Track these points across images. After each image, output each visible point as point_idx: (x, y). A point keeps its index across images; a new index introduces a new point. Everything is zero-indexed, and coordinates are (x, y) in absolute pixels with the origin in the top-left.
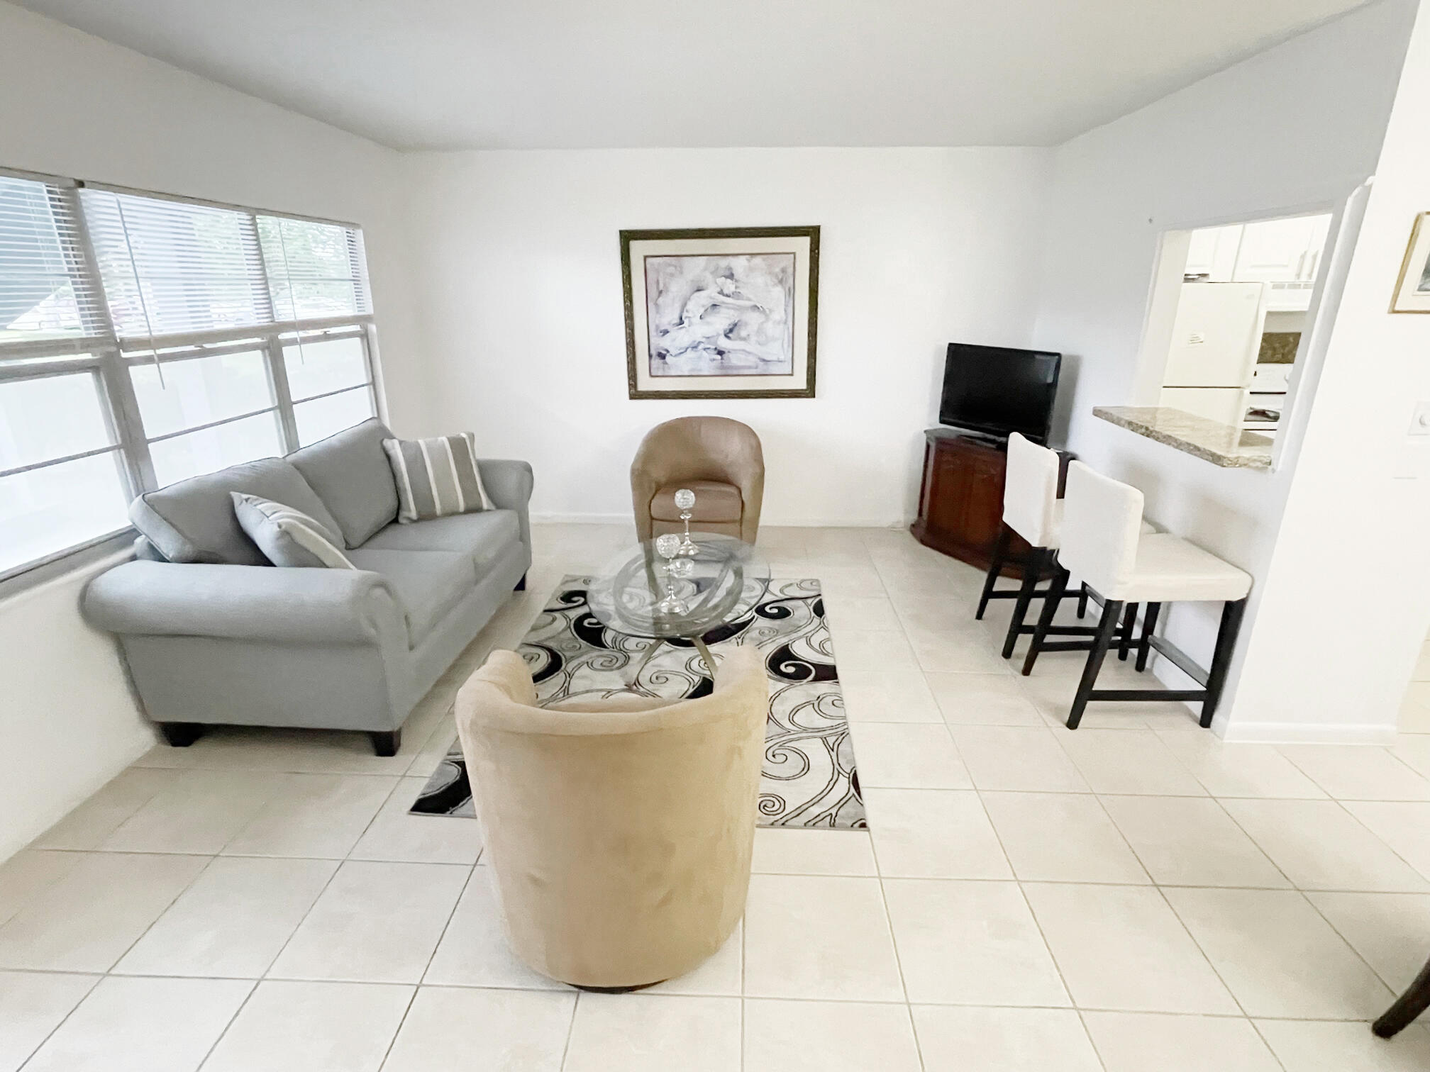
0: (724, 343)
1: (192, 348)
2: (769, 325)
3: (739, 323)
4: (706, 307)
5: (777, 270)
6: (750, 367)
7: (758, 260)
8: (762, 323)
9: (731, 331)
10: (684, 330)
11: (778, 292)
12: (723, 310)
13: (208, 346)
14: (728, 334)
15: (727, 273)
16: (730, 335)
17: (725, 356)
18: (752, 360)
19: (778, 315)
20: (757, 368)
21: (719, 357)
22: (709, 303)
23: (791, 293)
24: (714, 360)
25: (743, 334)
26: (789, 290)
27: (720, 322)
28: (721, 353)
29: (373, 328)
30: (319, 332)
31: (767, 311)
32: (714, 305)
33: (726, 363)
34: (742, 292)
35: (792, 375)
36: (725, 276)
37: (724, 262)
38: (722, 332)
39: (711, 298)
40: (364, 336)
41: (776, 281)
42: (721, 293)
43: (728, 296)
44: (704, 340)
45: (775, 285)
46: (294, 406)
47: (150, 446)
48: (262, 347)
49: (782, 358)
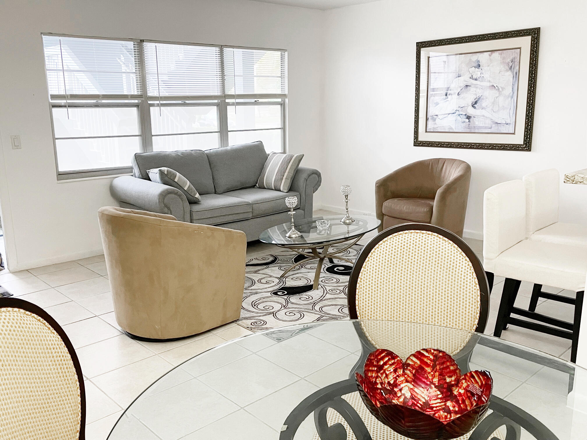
0: (471, 111)
1: (180, 102)
2: (501, 99)
3: (482, 98)
4: (462, 88)
5: (509, 60)
6: (486, 128)
7: (496, 55)
8: (497, 97)
9: (476, 103)
10: (448, 102)
11: (509, 75)
12: (472, 89)
13: (187, 102)
14: (474, 105)
15: (476, 65)
16: (475, 105)
17: (471, 120)
18: (488, 123)
19: (508, 91)
20: (491, 128)
21: (467, 120)
22: (463, 85)
23: (517, 75)
24: (464, 122)
25: (484, 104)
26: (516, 73)
27: (469, 97)
28: (469, 118)
29: (287, 100)
30: (253, 100)
31: (501, 90)
32: (467, 86)
33: (472, 125)
34: (484, 76)
35: (514, 134)
36: (474, 67)
37: (475, 57)
38: (470, 104)
39: (465, 81)
40: (283, 105)
41: (508, 69)
42: (472, 78)
43: (476, 80)
44: (459, 109)
45: (507, 71)
46: (229, 132)
47: (153, 137)
48: (217, 105)
49: (508, 122)
